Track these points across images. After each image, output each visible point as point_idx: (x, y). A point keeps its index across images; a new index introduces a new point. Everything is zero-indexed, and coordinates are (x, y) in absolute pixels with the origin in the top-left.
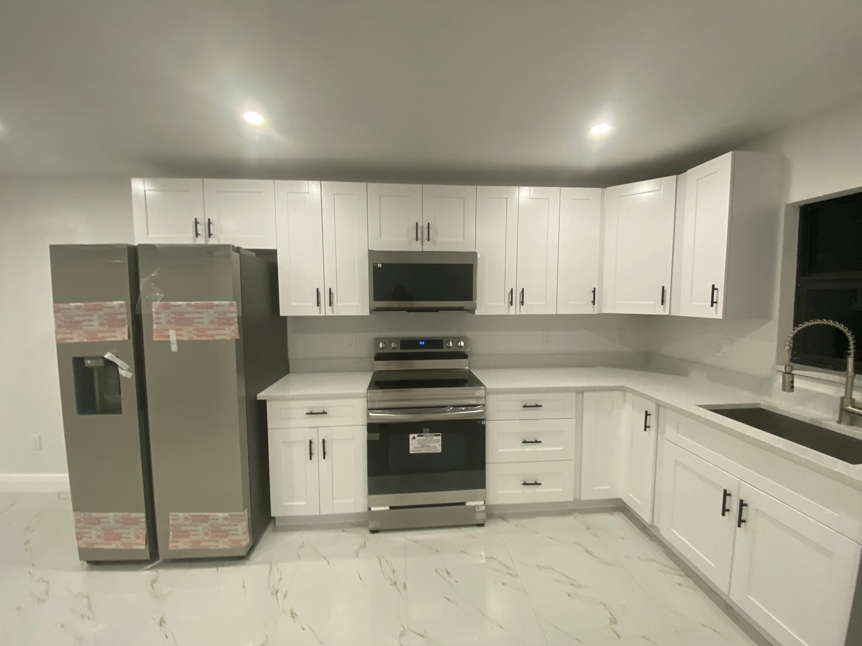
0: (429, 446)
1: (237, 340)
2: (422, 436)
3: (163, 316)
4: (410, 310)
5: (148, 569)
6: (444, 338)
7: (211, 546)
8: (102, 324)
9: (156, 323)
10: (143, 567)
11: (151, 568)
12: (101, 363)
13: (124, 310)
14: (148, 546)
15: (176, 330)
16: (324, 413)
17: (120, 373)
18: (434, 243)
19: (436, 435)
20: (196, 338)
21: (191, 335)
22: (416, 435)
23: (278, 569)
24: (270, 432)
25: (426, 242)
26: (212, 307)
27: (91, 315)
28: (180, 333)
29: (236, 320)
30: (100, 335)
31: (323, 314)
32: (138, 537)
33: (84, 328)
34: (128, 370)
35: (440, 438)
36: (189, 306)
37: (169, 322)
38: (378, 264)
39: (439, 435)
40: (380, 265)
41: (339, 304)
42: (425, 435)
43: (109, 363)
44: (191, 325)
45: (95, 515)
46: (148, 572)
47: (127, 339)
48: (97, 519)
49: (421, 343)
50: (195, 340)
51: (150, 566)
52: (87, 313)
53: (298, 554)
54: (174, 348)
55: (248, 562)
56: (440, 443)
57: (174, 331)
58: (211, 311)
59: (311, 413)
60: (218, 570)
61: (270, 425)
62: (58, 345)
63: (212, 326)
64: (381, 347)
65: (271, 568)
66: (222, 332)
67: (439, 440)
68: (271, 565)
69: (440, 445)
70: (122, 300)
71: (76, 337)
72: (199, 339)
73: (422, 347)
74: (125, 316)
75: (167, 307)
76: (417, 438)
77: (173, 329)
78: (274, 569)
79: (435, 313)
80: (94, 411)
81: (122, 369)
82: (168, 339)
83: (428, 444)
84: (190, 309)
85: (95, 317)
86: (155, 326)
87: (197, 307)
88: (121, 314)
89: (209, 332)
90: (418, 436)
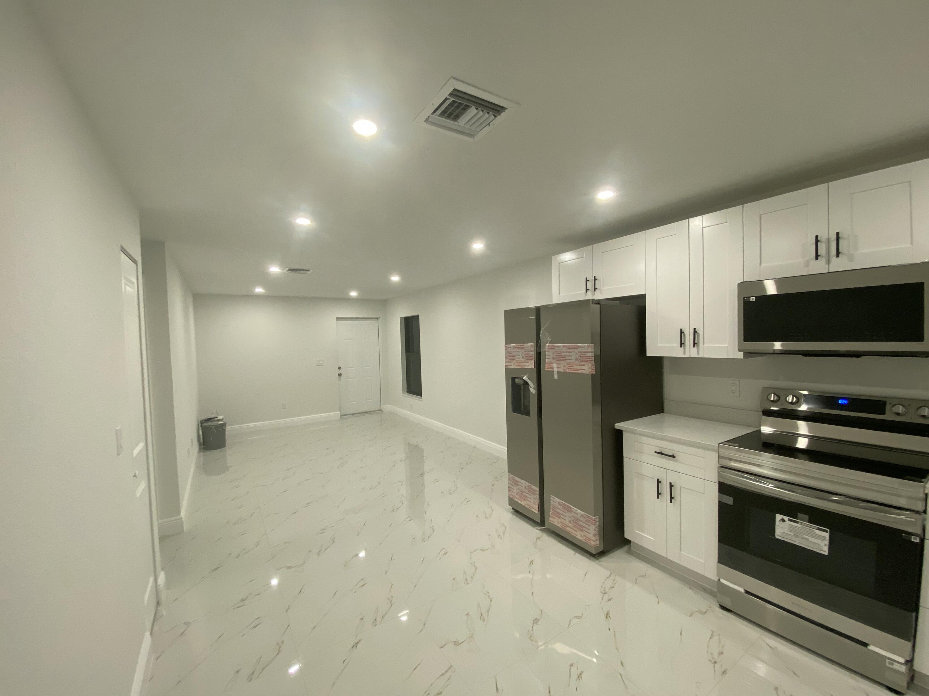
0: (807, 539)
1: (592, 375)
2: (796, 523)
3: (551, 353)
4: (807, 354)
5: (537, 529)
6: (887, 397)
7: (573, 533)
8: (523, 358)
9: (547, 359)
10: (536, 527)
11: (540, 530)
12: (522, 382)
13: (532, 349)
14: (539, 512)
15: (557, 364)
16: (673, 456)
17: (530, 390)
18: (851, 258)
19: (819, 529)
20: (567, 371)
21: (565, 368)
22: (786, 518)
23: (614, 580)
24: (625, 460)
25: (834, 259)
26: (577, 348)
27: (518, 352)
28: (559, 366)
29: (593, 358)
30: (522, 364)
31: (687, 355)
32: (534, 503)
33: (516, 359)
34: (534, 389)
35: (827, 535)
36: (564, 346)
37: (553, 358)
38: (750, 297)
39: (826, 531)
40: (753, 299)
41: (705, 345)
42: (801, 523)
43: (526, 383)
44: (564, 361)
45: (517, 479)
46: (538, 531)
47: (533, 368)
48: (518, 482)
49: (840, 401)
50: (567, 372)
51: (539, 528)
52: (517, 350)
53: (636, 579)
54: (556, 377)
55: (597, 562)
56: (827, 542)
57: (556, 364)
58: (577, 351)
59: (661, 453)
60: (575, 554)
61: (625, 454)
62: (506, 369)
63: (577, 362)
64: (772, 399)
65: (610, 576)
66: (584, 367)
67: (825, 537)
68: (611, 574)
69: (825, 545)
70: (532, 343)
71: (513, 366)
72: (569, 371)
73: (842, 407)
74: (533, 353)
75: (553, 348)
76: (788, 522)
77: (555, 363)
78: (612, 577)
79: (854, 359)
80: (520, 413)
81: (531, 387)
82: (553, 370)
83: (805, 536)
84: (565, 349)
85: (520, 353)
86: (546, 360)
87: (569, 348)
88: (531, 351)
89: (575, 367)
90: (789, 520)
